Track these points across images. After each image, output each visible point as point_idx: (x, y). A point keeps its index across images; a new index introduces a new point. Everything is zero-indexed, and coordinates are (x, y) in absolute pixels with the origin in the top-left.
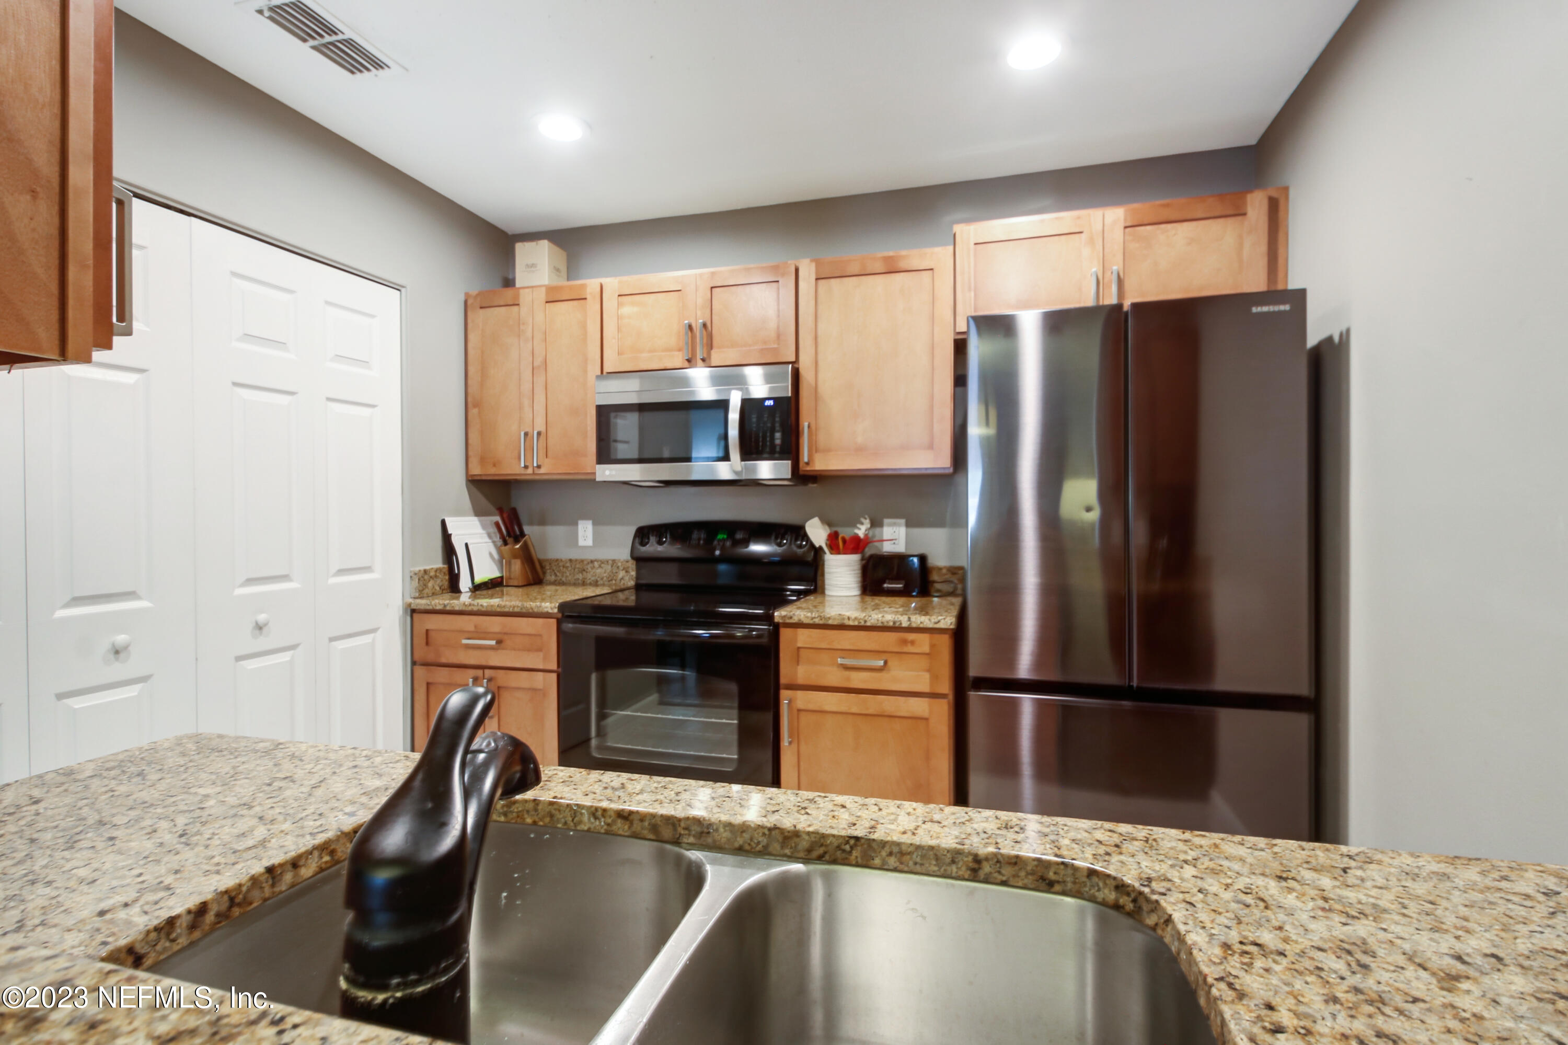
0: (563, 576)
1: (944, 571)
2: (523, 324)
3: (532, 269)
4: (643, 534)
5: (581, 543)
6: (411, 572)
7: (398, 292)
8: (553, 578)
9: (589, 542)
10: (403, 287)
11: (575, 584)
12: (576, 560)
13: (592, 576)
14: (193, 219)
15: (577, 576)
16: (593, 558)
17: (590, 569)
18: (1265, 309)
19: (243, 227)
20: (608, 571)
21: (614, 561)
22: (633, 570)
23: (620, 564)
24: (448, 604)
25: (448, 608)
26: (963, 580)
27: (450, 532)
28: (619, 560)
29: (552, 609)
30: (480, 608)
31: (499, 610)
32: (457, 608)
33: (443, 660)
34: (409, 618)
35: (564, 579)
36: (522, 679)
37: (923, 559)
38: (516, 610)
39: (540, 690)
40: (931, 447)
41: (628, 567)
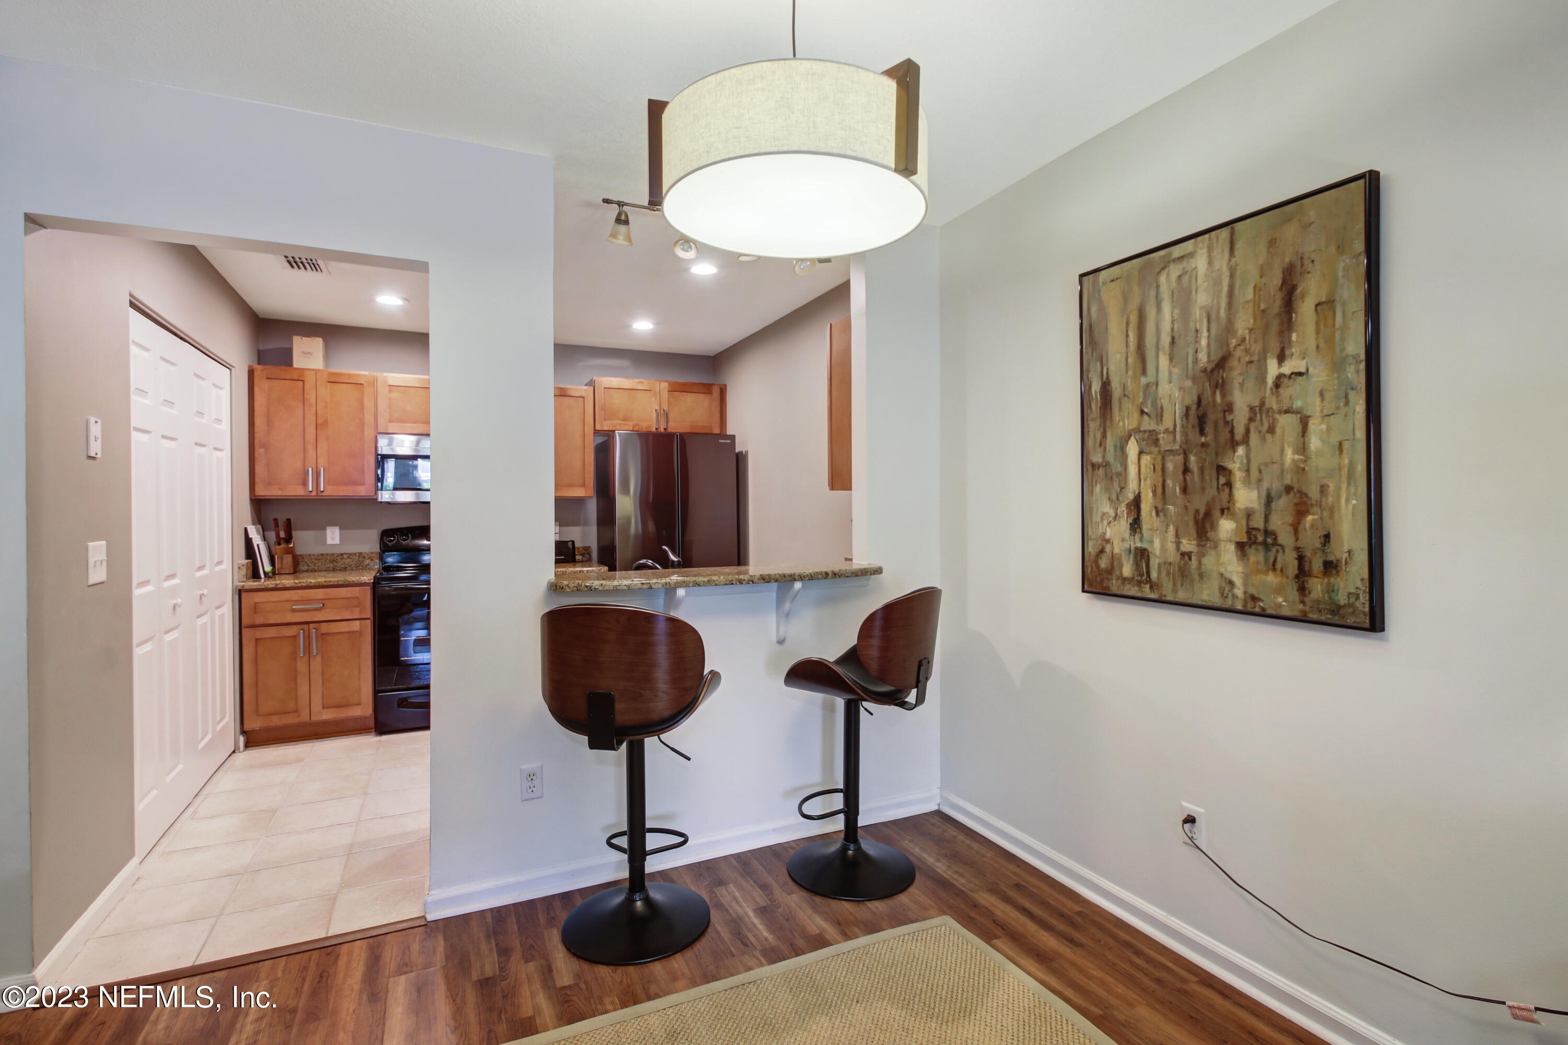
0: (315, 566)
1: (581, 549)
2: (308, 394)
3: (308, 356)
4: (386, 534)
5: (329, 541)
6: (239, 564)
7: (229, 370)
8: (305, 568)
9: (337, 541)
10: (233, 367)
11: (327, 570)
12: (327, 554)
13: (342, 564)
14: (186, 343)
15: (329, 565)
16: (342, 552)
17: (339, 559)
18: (723, 441)
19: (196, 342)
20: (356, 560)
21: (360, 553)
22: (377, 559)
23: (366, 555)
24: (279, 583)
25: (280, 586)
26: (589, 554)
27: (250, 536)
28: (365, 553)
29: (369, 580)
30: (309, 584)
31: (325, 584)
32: (288, 586)
33: (271, 622)
34: (237, 597)
35: (316, 568)
36: (344, 627)
37: (573, 542)
38: (340, 583)
39: (357, 631)
40: (584, 485)
41: (373, 557)
